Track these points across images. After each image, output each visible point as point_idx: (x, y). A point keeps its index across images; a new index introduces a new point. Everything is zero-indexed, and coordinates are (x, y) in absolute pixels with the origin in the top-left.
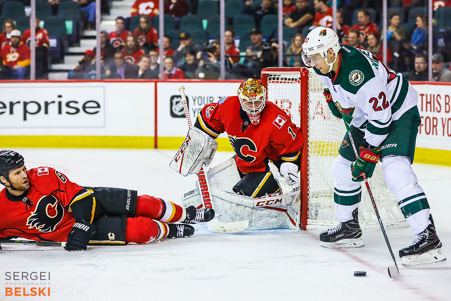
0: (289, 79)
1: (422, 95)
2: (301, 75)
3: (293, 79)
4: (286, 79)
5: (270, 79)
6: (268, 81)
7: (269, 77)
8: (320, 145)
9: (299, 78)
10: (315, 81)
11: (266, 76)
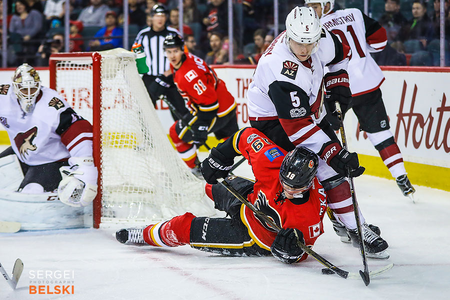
0: (80, 66)
1: (238, 80)
2: (94, 60)
3: (84, 65)
4: (76, 65)
5: (59, 65)
6: (57, 68)
7: (58, 64)
8: (113, 137)
9: (91, 64)
10: (108, 67)
11: (54, 62)
